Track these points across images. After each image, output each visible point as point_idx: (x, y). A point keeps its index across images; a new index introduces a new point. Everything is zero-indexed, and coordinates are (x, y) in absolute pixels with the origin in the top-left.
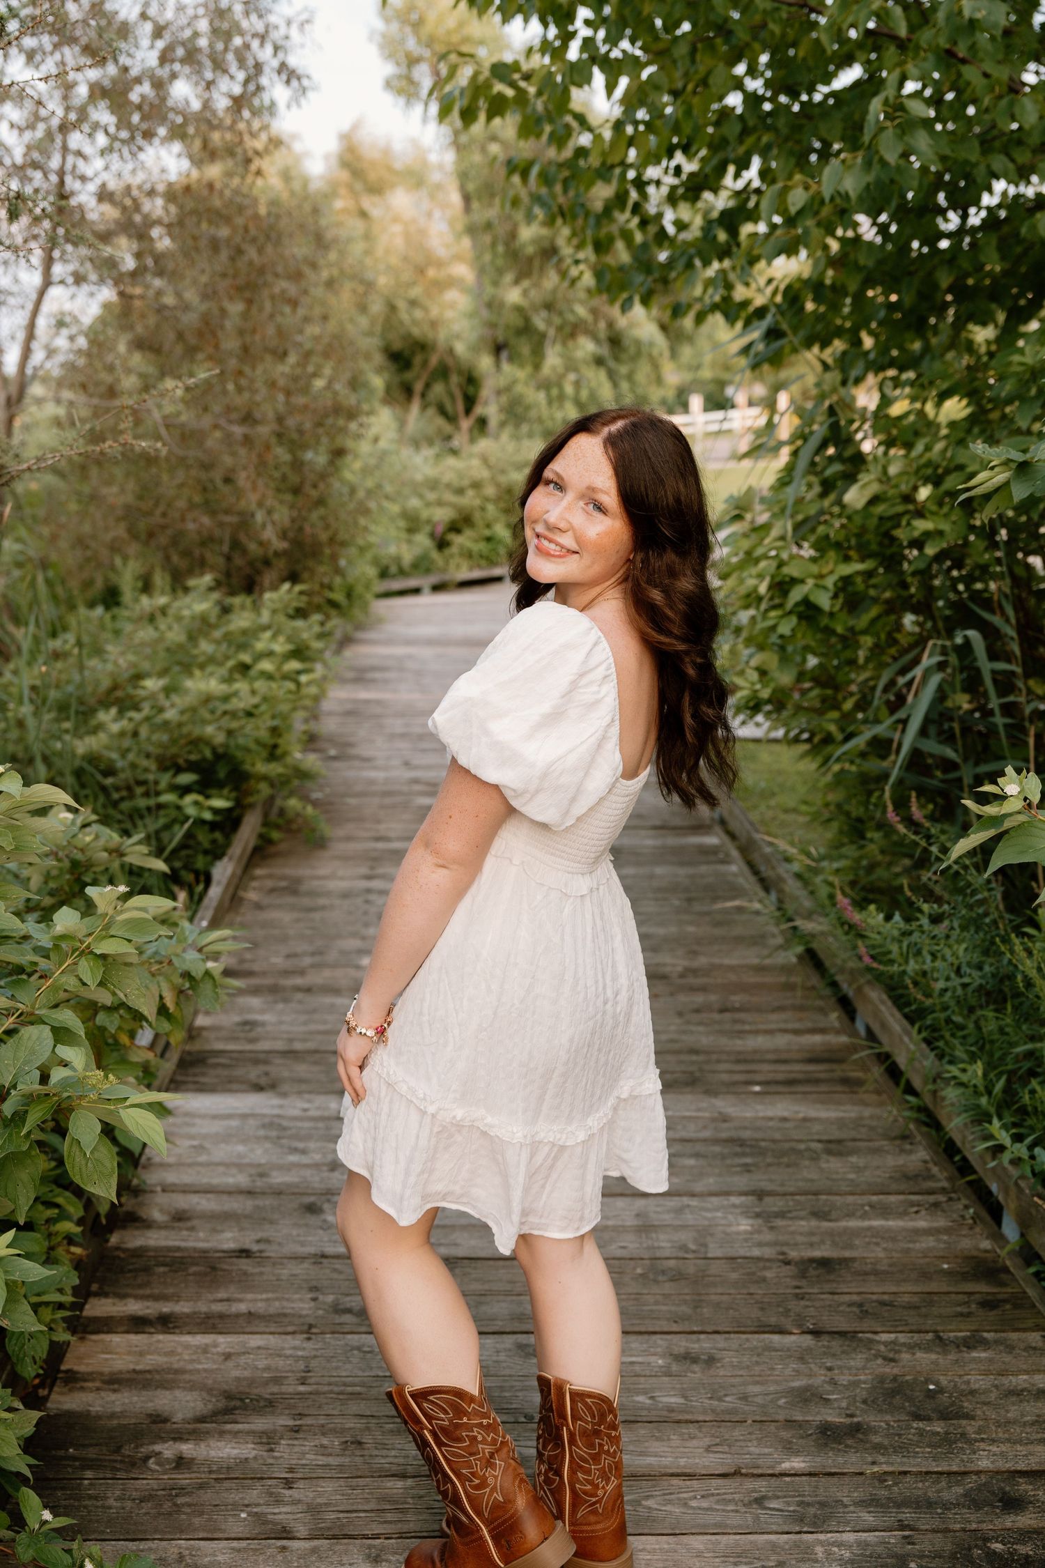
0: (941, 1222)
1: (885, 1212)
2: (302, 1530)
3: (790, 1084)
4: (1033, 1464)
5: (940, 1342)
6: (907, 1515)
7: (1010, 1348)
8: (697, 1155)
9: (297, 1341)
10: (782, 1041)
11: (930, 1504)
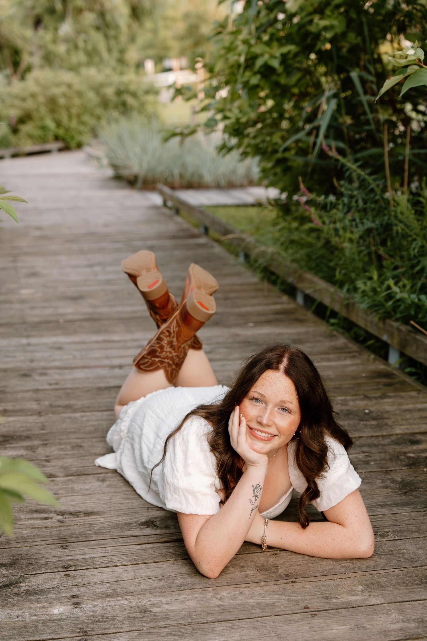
0: (357, 361)
1: (329, 360)
2: (60, 474)
3: (268, 322)
4: (422, 430)
5: (366, 397)
6: (365, 449)
7: (402, 397)
8: (227, 348)
9: (35, 417)
10: (260, 308)
11: (376, 446)
